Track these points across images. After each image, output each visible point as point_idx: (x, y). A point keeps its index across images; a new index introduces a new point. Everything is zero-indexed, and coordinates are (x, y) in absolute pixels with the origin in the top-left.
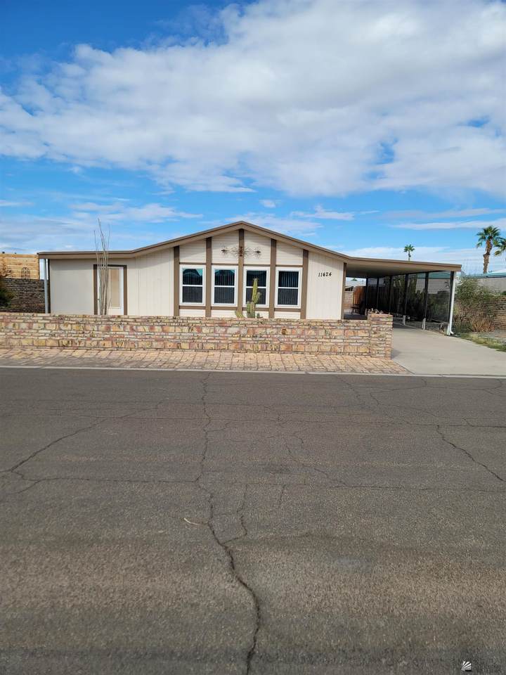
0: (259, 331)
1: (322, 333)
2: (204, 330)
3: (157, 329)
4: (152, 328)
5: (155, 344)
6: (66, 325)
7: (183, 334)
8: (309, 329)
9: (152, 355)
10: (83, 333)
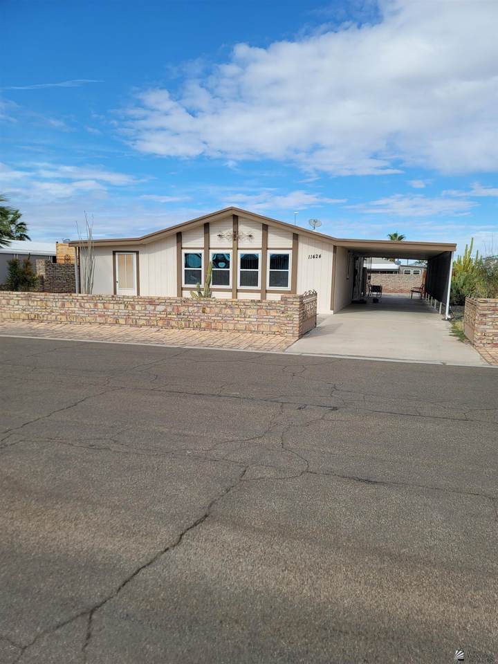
0: (182, 309)
1: (237, 312)
2: (137, 308)
3: (100, 306)
4: (96, 305)
5: (99, 319)
6: (33, 301)
7: (120, 311)
8: (225, 308)
9: (94, 328)
10: (46, 308)
